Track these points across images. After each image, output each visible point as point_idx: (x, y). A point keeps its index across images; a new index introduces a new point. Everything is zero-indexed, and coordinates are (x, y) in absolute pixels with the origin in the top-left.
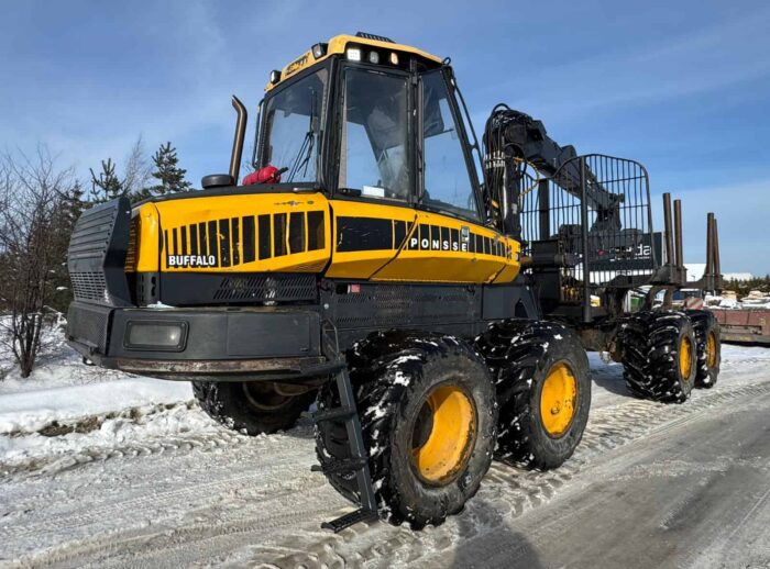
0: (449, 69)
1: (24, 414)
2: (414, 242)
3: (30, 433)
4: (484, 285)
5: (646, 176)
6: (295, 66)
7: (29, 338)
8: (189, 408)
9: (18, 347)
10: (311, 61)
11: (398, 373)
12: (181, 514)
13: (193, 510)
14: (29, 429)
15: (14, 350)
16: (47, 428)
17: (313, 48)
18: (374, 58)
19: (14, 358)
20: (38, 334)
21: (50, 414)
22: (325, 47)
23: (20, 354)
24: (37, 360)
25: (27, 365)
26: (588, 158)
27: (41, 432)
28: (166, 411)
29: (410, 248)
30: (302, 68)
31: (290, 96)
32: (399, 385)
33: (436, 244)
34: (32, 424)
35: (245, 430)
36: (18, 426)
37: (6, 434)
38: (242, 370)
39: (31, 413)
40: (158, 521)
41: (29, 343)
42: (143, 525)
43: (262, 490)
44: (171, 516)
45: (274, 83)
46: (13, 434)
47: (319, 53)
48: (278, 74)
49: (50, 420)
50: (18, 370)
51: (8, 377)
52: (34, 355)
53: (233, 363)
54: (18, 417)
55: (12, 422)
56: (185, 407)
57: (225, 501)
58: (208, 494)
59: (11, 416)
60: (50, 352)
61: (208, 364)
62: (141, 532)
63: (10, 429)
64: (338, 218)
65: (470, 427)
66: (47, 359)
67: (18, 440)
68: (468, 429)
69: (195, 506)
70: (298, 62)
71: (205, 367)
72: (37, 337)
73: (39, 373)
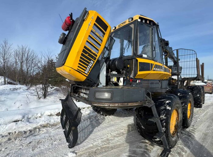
0: (158, 25)
1: (52, 111)
2: (154, 69)
3: (54, 115)
4: (162, 80)
5: (196, 54)
6: (121, 25)
7: (45, 90)
8: (88, 108)
9: (43, 92)
10: (127, 23)
11: (167, 106)
12: (100, 141)
13: (102, 140)
14: (54, 114)
15: (42, 93)
16: (58, 114)
17: (129, 19)
18: (144, 21)
19: (42, 94)
20: (47, 89)
21: (58, 111)
22: (132, 19)
23: (43, 93)
24: (47, 95)
25: (45, 96)
26: (179, 50)
27: (56, 115)
28: (83, 109)
29: (154, 71)
30: (124, 25)
31: (119, 33)
32: (168, 109)
33: (158, 70)
34: (54, 113)
35: (104, 115)
36: (51, 113)
37: (49, 115)
38: (128, 106)
39: (54, 110)
40: (95, 144)
41: (45, 91)
42: (92, 145)
43: (116, 133)
44: (98, 142)
45: (114, 30)
46: (50, 115)
47: (131, 20)
48: (115, 28)
49: (58, 112)
50: (43, 97)
51: (41, 98)
52: (46, 94)
53: (126, 104)
54: (51, 111)
55: (50, 113)
56: (87, 108)
57: (109, 137)
58: (104, 135)
59: (50, 111)
60: (50, 93)
61: (120, 104)
62: (92, 148)
63: (49, 114)
64: (139, 62)
65: (177, 119)
66: (49, 94)
67: (51, 117)
68: (176, 119)
69: (102, 139)
70: (123, 23)
71: (118, 105)
72: (47, 90)
73: (47, 97)
